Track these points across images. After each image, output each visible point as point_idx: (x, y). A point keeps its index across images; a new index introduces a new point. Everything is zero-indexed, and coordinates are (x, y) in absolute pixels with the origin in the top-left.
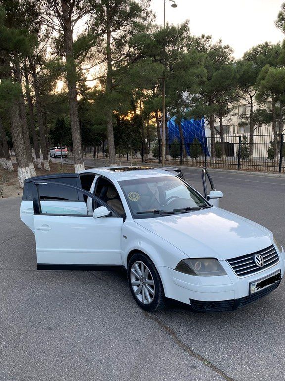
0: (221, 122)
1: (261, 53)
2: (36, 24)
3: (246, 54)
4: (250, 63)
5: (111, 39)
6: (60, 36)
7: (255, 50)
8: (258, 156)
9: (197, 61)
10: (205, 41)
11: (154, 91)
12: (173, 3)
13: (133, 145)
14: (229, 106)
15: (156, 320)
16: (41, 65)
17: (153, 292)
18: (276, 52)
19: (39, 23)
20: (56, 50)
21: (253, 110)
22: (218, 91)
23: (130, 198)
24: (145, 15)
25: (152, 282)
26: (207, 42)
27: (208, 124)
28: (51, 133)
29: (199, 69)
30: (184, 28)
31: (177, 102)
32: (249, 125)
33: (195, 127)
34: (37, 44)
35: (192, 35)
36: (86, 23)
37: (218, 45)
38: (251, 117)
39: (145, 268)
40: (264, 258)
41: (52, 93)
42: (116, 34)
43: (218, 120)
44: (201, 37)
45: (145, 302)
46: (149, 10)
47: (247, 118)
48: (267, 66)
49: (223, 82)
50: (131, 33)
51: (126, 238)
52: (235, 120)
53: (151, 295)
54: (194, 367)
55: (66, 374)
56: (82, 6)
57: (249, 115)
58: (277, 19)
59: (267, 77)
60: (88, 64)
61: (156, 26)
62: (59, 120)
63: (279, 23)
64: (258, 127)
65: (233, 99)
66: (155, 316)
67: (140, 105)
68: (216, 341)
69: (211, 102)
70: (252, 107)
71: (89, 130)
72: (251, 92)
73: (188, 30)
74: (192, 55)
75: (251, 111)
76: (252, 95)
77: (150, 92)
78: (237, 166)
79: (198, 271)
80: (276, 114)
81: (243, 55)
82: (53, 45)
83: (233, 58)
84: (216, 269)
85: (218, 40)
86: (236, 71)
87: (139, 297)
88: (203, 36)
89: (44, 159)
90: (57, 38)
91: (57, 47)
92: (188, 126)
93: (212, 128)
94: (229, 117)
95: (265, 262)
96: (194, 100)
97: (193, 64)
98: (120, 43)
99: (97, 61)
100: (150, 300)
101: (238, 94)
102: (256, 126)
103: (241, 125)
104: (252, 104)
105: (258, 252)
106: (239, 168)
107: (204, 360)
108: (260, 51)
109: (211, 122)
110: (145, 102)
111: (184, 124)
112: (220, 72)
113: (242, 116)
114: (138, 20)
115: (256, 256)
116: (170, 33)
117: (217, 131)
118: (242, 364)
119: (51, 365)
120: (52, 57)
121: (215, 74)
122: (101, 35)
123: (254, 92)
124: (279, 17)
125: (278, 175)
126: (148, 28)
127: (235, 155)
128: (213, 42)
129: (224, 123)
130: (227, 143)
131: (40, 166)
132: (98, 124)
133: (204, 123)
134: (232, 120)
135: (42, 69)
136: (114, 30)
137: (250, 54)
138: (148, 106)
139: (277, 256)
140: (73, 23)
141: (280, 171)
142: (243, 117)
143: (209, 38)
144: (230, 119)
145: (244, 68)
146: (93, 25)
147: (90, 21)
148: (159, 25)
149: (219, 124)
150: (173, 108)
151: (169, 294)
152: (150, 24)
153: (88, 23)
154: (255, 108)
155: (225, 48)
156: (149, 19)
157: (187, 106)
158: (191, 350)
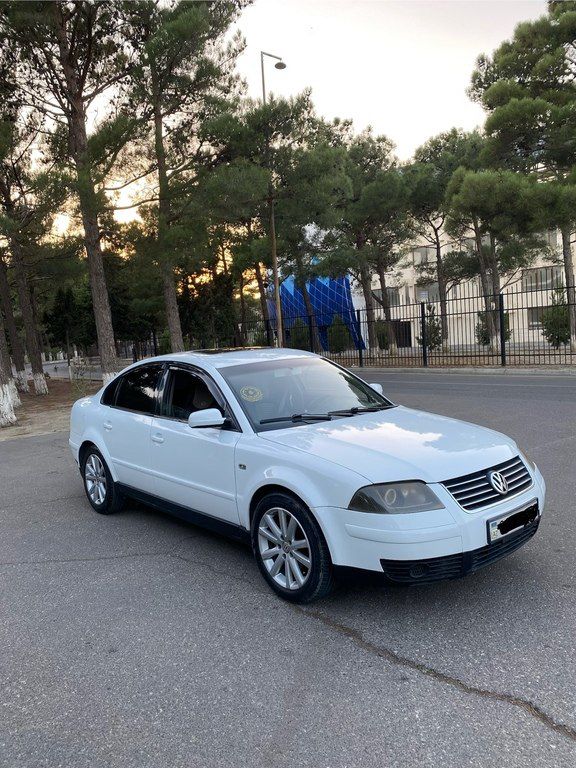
0: (382, 281)
1: (447, 149)
2: (11, 105)
3: (419, 152)
4: (428, 166)
5: (164, 129)
6: (59, 128)
7: (435, 144)
8: (460, 343)
9: (332, 162)
10: (341, 130)
11: (249, 227)
12: (279, 61)
13: (219, 329)
14: (396, 248)
15: (316, 616)
16: (20, 186)
17: (308, 561)
18: (474, 146)
19: (18, 104)
20: (50, 156)
21: (442, 255)
22: (372, 221)
23: (244, 397)
24: (227, 84)
25: (305, 542)
26: (344, 132)
27: (358, 287)
28: (46, 319)
29: (338, 179)
30: (303, 103)
31: (295, 245)
32: (436, 285)
33: (332, 294)
34: (13, 144)
35: (318, 117)
36: (112, 102)
37: (367, 136)
38: (438, 268)
39: (288, 518)
40: (507, 479)
41: (46, 239)
42: (172, 121)
43: (376, 277)
44: (332, 124)
45: (293, 586)
46: (234, 73)
47: (432, 270)
48: (461, 169)
49: (381, 203)
50: (202, 116)
51: (244, 467)
52: (410, 276)
53: (303, 569)
54: (404, 679)
55: (160, 717)
56: (100, 71)
57: (435, 265)
58: (470, 85)
59: (463, 188)
60: (118, 178)
61: (250, 102)
62: (60, 293)
63: (475, 92)
64: (454, 285)
65: (401, 236)
66: (314, 610)
67: (223, 256)
68: (436, 636)
69: (360, 243)
70: (438, 248)
71: (126, 307)
72: (434, 219)
73: (311, 107)
74: (321, 153)
75: (438, 256)
76: (436, 227)
77: (242, 231)
78: (422, 362)
79: (393, 505)
80: (485, 260)
81: (414, 154)
82: (46, 146)
83: (396, 158)
84: (423, 498)
85: (365, 128)
86: (404, 182)
87: (279, 580)
88: (337, 122)
89: (35, 371)
90: (53, 132)
91: (52, 150)
92: (318, 293)
93: (368, 294)
94: (396, 270)
95: (510, 485)
96: (329, 240)
97: (325, 169)
98: (179, 138)
99: (137, 173)
100: (302, 580)
101: (410, 226)
102: (449, 285)
103: (421, 284)
104: (437, 243)
105: (495, 468)
106: (425, 365)
107: (420, 667)
108: (444, 145)
109: (365, 282)
110: (234, 251)
111: (312, 290)
112: (374, 184)
113: (421, 267)
114: (213, 92)
115: (493, 475)
116: (277, 112)
117: (378, 299)
118: (491, 665)
119: (128, 707)
120: (44, 168)
121: (365, 189)
122: (143, 121)
123: (440, 220)
124: (474, 81)
125: (501, 370)
126: (234, 108)
127: (415, 343)
128: (357, 131)
129: (389, 282)
130: (397, 321)
131: (26, 387)
132: (141, 297)
133: (348, 285)
134: (403, 276)
135: (22, 194)
136: (168, 113)
137: (426, 151)
138: (242, 255)
139: (528, 476)
140: (86, 103)
141: (504, 363)
142: (423, 269)
143: (348, 124)
144: (399, 274)
145: (419, 176)
146: (126, 105)
147: (119, 97)
148: (254, 98)
149: (378, 286)
150: (289, 259)
151: (339, 558)
152: (237, 100)
153: (116, 101)
154: (444, 251)
155: (379, 140)
156: (235, 91)
157: (314, 252)
158: (393, 656)
